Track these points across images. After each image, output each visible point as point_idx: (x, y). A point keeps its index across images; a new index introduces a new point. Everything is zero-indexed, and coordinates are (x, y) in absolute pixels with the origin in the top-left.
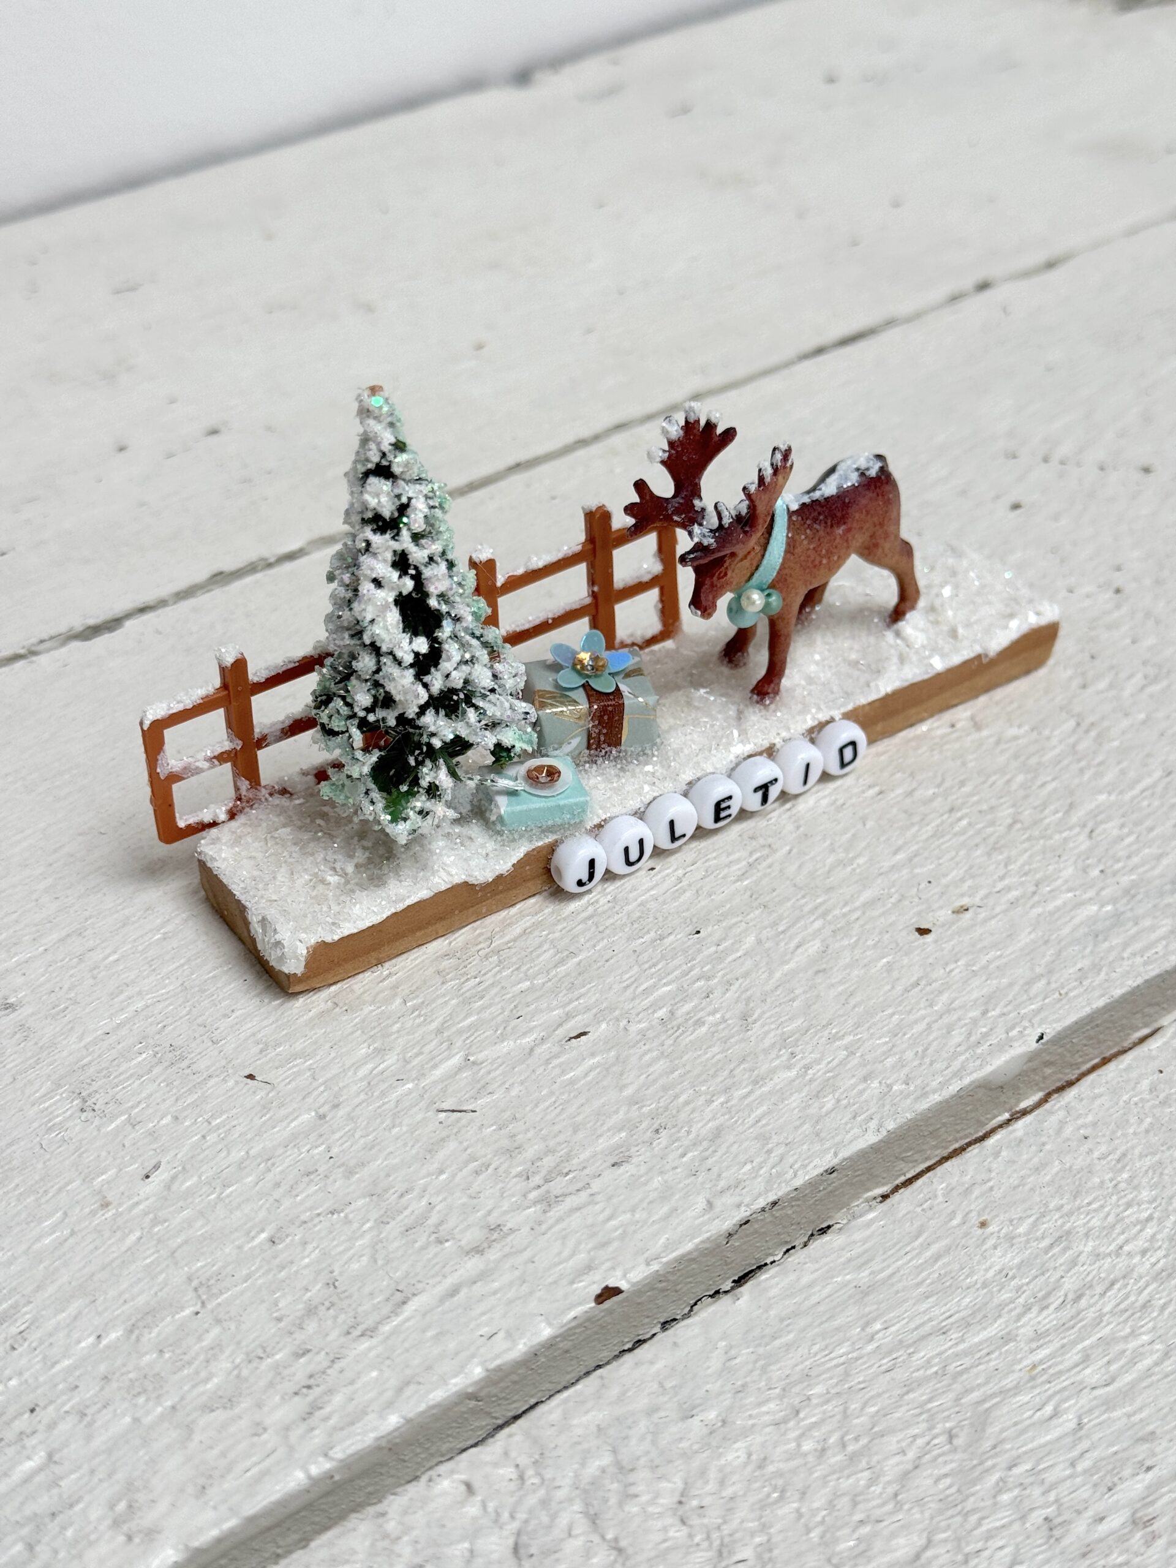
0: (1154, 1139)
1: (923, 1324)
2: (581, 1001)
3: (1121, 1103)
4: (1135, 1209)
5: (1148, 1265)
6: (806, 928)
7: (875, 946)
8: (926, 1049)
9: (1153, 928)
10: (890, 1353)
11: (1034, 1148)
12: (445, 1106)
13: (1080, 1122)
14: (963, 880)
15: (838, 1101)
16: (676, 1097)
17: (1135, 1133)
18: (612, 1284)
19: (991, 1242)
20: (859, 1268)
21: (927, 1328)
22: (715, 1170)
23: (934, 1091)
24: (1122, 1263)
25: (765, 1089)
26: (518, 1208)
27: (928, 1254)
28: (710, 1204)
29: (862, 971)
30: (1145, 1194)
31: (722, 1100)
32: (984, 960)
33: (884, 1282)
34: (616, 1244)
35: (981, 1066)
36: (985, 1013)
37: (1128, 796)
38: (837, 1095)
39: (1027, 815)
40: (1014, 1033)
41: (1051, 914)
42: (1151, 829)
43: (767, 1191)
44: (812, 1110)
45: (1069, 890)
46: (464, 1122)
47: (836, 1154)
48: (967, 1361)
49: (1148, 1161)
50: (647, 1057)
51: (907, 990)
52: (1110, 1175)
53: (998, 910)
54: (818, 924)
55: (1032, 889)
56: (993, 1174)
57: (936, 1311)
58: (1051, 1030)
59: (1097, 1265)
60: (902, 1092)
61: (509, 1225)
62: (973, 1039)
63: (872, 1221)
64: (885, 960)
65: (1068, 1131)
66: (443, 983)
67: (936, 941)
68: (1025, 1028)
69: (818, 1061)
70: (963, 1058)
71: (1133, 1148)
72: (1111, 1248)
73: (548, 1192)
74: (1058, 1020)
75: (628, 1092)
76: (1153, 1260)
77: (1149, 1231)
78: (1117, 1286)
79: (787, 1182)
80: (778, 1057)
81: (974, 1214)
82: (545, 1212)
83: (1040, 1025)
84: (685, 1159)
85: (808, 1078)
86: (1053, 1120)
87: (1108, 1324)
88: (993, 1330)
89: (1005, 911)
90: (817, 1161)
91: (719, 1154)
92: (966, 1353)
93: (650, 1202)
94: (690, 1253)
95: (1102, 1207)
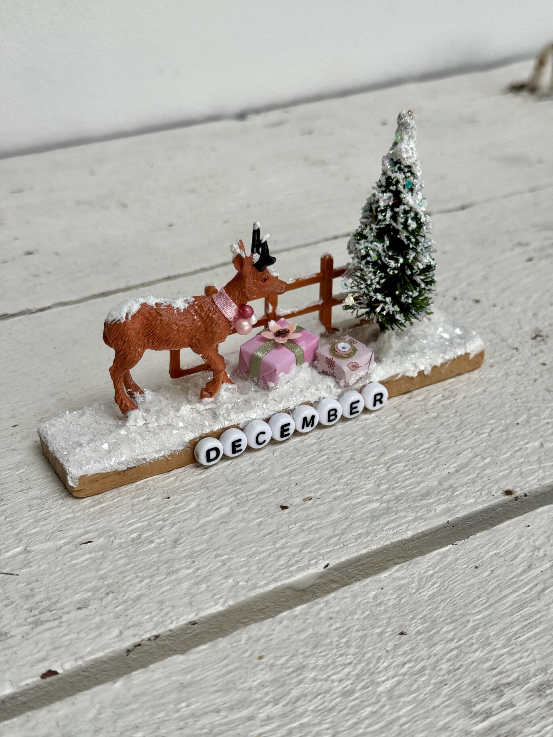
0: (366, 622)
1: (208, 707)
2: (96, 526)
3: (356, 602)
4: (344, 657)
5: (340, 688)
6: (224, 501)
7: (256, 513)
8: (264, 566)
9: (404, 517)
10: (184, 720)
11: (301, 621)
12: (5, 571)
13: (331, 610)
14: (314, 485)
15: (208, 587)
16: (125, 577)
17: (358, 619)
18: (53, 668)
19: (260, 667)
20: (186, 673)
21: (210, 709)
22: (130, 616)
23: (260, 587)
24: (326, 686)
25: (173, 578)
26: (19, 625)
27: (225, 670)
28: (121, 633)
29: (245, 525)
30: (352, 650)
31: (148, 581)
32: (310, 524)
33: (196, 682)
34: (63, 649)
35: (289, 577)
36: (301, 551)
37: (413, 452)
38: (209, 584)
39: (358, 457)
40: (313, 562)
41: (354, 505)
42: (419, 469)
43: (153, 629)
44: (193, 591)
45: (367, 495)
46: (10, 580)
47: (197, 614)
48: (224, 728)
49: (360, 633)
50: (118, 557)
51: (264, 536)
52: (337, 639)
53: (326, 501)
54: (231, 499)
55: (348, 492)
56: (275, 632)
57: (218, 700)
58: (333, 563)
59: (313, 685)
60: (243, 586)
61: (12, 634)
62: (290, 563)
63: (203, 650)
64: (259, 520)
65: (323, 614)
66: (29, 511)
67: (288, 513)
68: (319, 560)
69: (205, 567)
70: (282, 572)
71: (354, 626)
72: (325, 676)
73: (39, 619)
74: (338, 558)
75: (102, 572)
76: (344, 685)
77: (347, 670)
78: (320, 697)
79: (165, 626)
80: (186, 562)
81: (257, 652)
82: (33, 629)
83: (327, 559)
84: (117, 609)
85: (197, 574)
86: (317, 607)
87: (308, 716)
88: (245, 713)
89: (330, 502)
90: (184, 617)
91: (135, 608)
92: (226, 724)
93: (90, 629)
94: (101, 657)
95: (327, 655)
